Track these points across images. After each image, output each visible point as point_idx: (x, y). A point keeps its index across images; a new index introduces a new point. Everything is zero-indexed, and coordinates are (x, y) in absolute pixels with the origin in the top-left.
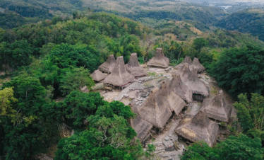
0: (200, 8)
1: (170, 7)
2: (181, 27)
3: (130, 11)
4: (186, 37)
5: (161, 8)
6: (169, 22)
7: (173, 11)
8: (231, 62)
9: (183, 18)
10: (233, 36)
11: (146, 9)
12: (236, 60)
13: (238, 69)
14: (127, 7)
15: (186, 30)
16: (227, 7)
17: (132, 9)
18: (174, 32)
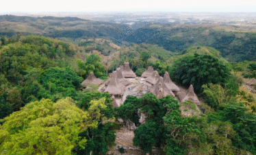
0: (110, 26)
1: (83, 26)
2: (102, 43)
3: (44, 32)
4: (109, 52)
5: (74, 28)
6: (89, 40)
7: (86, 29)
8: (187, 66)
9: (97, 35)
10: (146, 48)
11: (60, 29)
12: (191, 64)
13: (194, 70)
14: (40, 28)
15: (106, 46)
16: (131, 24)
17: (46, 29)
18: (98, 49)
